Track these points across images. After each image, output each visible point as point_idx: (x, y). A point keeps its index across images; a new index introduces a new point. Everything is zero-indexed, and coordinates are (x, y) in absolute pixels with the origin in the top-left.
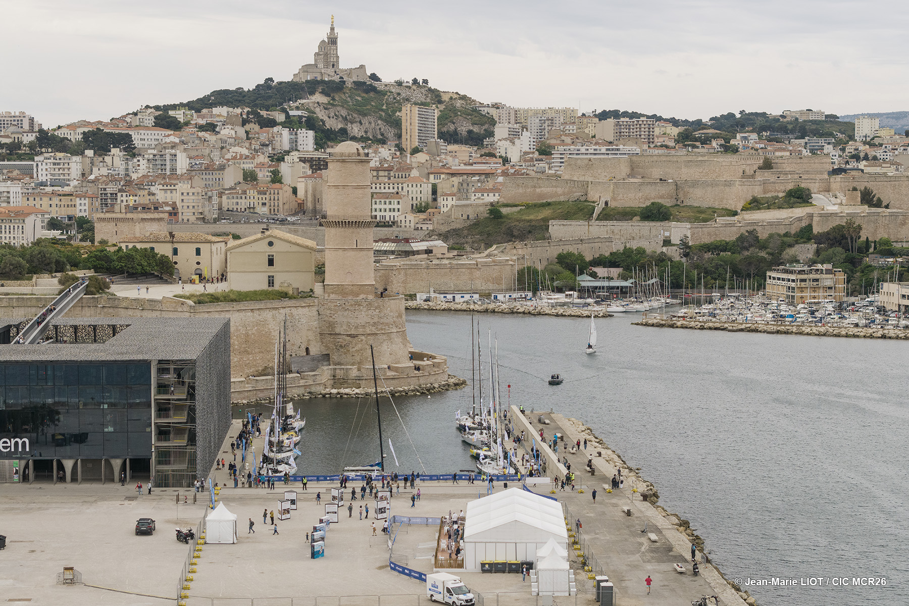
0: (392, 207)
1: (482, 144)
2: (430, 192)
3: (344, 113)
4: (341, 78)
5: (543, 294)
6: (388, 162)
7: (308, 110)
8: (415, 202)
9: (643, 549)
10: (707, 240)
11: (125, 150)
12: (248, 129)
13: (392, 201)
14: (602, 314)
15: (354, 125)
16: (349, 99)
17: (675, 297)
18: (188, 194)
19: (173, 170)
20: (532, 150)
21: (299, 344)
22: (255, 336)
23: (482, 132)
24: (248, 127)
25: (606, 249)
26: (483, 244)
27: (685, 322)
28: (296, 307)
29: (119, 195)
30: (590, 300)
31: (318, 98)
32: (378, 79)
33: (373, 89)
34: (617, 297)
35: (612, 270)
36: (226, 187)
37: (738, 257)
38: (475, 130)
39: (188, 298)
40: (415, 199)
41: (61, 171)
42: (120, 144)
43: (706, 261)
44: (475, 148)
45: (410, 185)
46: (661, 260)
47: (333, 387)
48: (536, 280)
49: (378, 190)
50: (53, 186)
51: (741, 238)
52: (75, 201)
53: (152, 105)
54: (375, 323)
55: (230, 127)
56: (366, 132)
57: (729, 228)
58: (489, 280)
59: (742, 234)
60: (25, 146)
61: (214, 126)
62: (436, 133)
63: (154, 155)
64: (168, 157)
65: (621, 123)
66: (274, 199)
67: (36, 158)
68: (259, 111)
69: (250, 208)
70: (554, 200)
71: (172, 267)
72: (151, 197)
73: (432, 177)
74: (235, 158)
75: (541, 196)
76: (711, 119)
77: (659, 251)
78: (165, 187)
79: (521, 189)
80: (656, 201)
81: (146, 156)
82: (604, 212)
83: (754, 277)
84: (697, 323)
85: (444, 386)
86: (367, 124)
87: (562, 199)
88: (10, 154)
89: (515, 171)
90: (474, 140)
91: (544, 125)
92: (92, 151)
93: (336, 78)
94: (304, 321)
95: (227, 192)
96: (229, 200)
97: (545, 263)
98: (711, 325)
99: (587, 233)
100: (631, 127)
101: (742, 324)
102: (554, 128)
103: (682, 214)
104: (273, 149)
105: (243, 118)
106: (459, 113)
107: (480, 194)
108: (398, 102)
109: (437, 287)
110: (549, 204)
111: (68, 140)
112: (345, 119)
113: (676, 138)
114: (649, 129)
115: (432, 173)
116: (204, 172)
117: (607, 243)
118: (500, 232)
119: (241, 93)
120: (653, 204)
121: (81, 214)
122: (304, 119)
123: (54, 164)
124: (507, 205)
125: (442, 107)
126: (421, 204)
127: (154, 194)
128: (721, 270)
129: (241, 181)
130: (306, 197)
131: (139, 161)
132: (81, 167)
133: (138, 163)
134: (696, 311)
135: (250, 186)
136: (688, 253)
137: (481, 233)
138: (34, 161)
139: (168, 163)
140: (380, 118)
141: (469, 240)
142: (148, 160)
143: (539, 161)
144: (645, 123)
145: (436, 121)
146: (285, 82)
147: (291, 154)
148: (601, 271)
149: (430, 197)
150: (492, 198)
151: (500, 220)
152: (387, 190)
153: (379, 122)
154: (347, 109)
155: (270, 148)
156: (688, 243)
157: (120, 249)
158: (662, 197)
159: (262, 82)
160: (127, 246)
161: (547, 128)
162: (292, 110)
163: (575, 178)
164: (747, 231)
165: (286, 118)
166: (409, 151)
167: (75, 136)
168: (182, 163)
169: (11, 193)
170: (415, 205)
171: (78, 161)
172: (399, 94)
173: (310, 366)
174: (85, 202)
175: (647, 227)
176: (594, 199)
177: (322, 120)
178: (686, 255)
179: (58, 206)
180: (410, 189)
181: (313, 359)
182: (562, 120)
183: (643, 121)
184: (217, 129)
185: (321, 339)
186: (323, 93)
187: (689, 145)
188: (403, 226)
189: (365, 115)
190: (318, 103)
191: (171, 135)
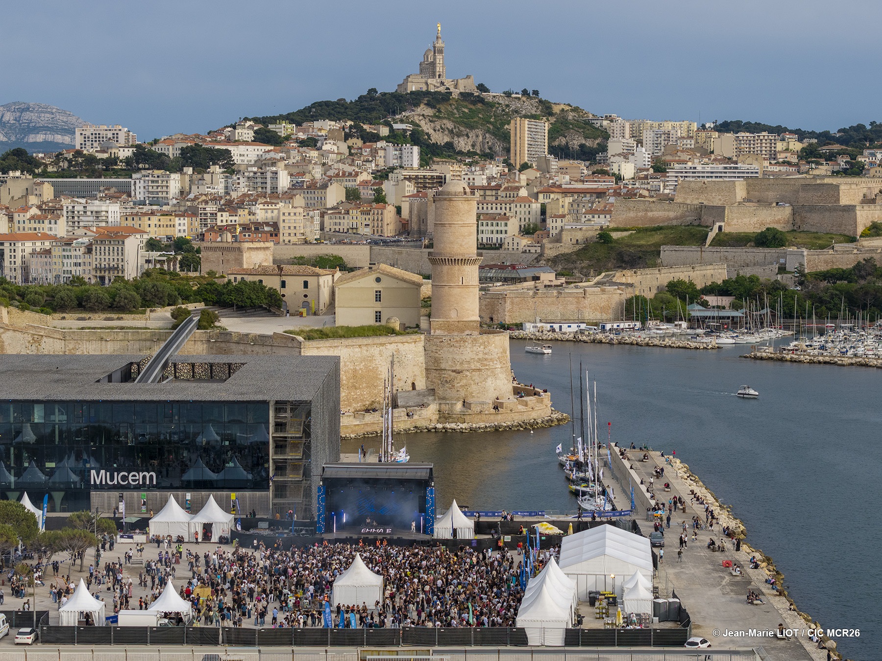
0: (499, 228)
1: (595, 159)
2: (539, 213)
3: (450, 125)
4: (448, 89)
5: (651, 324)
6: (496, 180)
7: (412, 123)
8: (523, 223)
9: (724, 583)
10: (823, 268)
11: (223, 166)
12: (351, 144)
13: (499, 222)
14: (710, 346)
15: (461, 139)
16: (455, 111)
17: (787, 328)
18: (289, 214)
19: (275, 188)
20: (646, 167)
21: (405, 379)
22: (362, 371)
23: (595, 146)
24: (350, 142)
25: (719, 276)
26: (592, 270)
27: (793, 356)
28: (402, 343)
29: (219, 214)
30: (700, 331)
31: (424, 109)
32: (486, 90)
33: (481, 100)
34: (727, 328)
35: (724, 298)
36: (329, 206)
37: (855, 286)
38: (587, 144)
39: (298, 334)
40: (523, 220)
41: (159, 189)
42: (219, 160)
43: (822, 291)
44: (587, 163)
45: (518, 205)
46: (775, 288)
47: (438, 422)
48: (645, 310)
49: (485, 211)
50: (151, 205)
51: (858, 267)
52: (174, 221)
53: (250, 117)
54: (479, 359)
55: (332, 142)
56: (473, 146)
57: (846, 256)
58: (596, 309)
59: (859, 262)
60: (121, 161)
61: (316, 141)
62: (546, 147)
63: (255, 173)
64: (269, 175)
65: (741, 138)
66: (378, 220)
67: (134, 176)
68: (362, 124)
69: (352, 229)
70: (666, 224)
71: (280, 300)
72: (252, 217)
73: (541, 196)
74: (337, 175)
75: (652, 220)
76: (839, 131)
77: (773, 279)
78: (266, 207)
79: (632, 212)
80: (771, 226)
81: (246, 174)
82: (718, 238)
83: (870, 307)
84: (807, 357)
85: (548, 421)
86: (474, 137)
87: (675, 223)
88: (107, 170)
89: (628, 191)
90: (587, 155)
91: (660, 139)
92: (191, 169)
93: (442, 89)
94: (410, 356)
95: (329, 212)
96: (331, 221)
97: (654, 291)
98: (821, 359)
99: (699, 259)
100: (752, 142)
101: (852, 358)
102: (671, 143)
103: (798, 240)
104: (377, 165)
105: (345, 133)
106: (571, 126)
107: (591, 216)
108: (507, 114)
109: (544, 316)
110: (660, 228)
111: (166, 156)
112: (451, 132)
113: (799, 153)
114: (771, 144)
115: (541, 192)
116: (306, 191)
117: (720, 271)
118: (609, 258)
119: (343, 105)
120: (768, 229)
121: (180, 235)
122: (409, 133)
123: (153, 182)
124: (616, 230)
125: (553, 120)
126: (529, 225)
127: (254, 214)
128: (836, 300)
129: (344, 200)
130: (411, 217)
131: (239, 179)
132: (179, 185)
133: (238, 181)
134: (807, 344)
135: (353, 206)
136: (803, 281)
137: (590, 259)
138: (131, 177)
139: (269, 181)
140: (488, 131)
141: (578, 265)
142: (248, 178)
143: (654, 178)
144: (766, 138)
145: (546, 135)
146: (389, 93)
147: (395, 171)
148: (712, 300)
149: (539, 217)
150: (602, 221)
151: (609, 245)
152: (494, 211)
153: (487, 135)
154: (453, 121)
155: (373, 165)
156: (804, 271)
157: (229, 282)
158: (778, 222)
159: (365, 93)
160: (235, 278)
161: (663, 142)
162: (396, 123)
163: (688, 202)
164: (864, 259)
165: (390, 132)
166: (518, 167)
167: (172, 152)
168: (284, 181)
169: (110, 212)
170: (523, 226)
171: (177, 178)
172: (507, 106)
173: (416, 401)
174: (184, 222)
175: (761, 253)
176: (708, 224)
177: (427, 134)
178: (801, 283)
179: (158, 226)
180: (518, 209)
181: (419, 395)
182: (679, 135)
183: (764, 136)
184: (319, 144)
185: (427, 374)
186: (428, 104)
187: (812, 162)
188: (510, 249)
189: (472, 128)
190: (423, 115)
191: (271, 150)
